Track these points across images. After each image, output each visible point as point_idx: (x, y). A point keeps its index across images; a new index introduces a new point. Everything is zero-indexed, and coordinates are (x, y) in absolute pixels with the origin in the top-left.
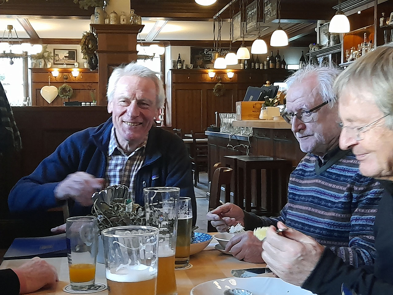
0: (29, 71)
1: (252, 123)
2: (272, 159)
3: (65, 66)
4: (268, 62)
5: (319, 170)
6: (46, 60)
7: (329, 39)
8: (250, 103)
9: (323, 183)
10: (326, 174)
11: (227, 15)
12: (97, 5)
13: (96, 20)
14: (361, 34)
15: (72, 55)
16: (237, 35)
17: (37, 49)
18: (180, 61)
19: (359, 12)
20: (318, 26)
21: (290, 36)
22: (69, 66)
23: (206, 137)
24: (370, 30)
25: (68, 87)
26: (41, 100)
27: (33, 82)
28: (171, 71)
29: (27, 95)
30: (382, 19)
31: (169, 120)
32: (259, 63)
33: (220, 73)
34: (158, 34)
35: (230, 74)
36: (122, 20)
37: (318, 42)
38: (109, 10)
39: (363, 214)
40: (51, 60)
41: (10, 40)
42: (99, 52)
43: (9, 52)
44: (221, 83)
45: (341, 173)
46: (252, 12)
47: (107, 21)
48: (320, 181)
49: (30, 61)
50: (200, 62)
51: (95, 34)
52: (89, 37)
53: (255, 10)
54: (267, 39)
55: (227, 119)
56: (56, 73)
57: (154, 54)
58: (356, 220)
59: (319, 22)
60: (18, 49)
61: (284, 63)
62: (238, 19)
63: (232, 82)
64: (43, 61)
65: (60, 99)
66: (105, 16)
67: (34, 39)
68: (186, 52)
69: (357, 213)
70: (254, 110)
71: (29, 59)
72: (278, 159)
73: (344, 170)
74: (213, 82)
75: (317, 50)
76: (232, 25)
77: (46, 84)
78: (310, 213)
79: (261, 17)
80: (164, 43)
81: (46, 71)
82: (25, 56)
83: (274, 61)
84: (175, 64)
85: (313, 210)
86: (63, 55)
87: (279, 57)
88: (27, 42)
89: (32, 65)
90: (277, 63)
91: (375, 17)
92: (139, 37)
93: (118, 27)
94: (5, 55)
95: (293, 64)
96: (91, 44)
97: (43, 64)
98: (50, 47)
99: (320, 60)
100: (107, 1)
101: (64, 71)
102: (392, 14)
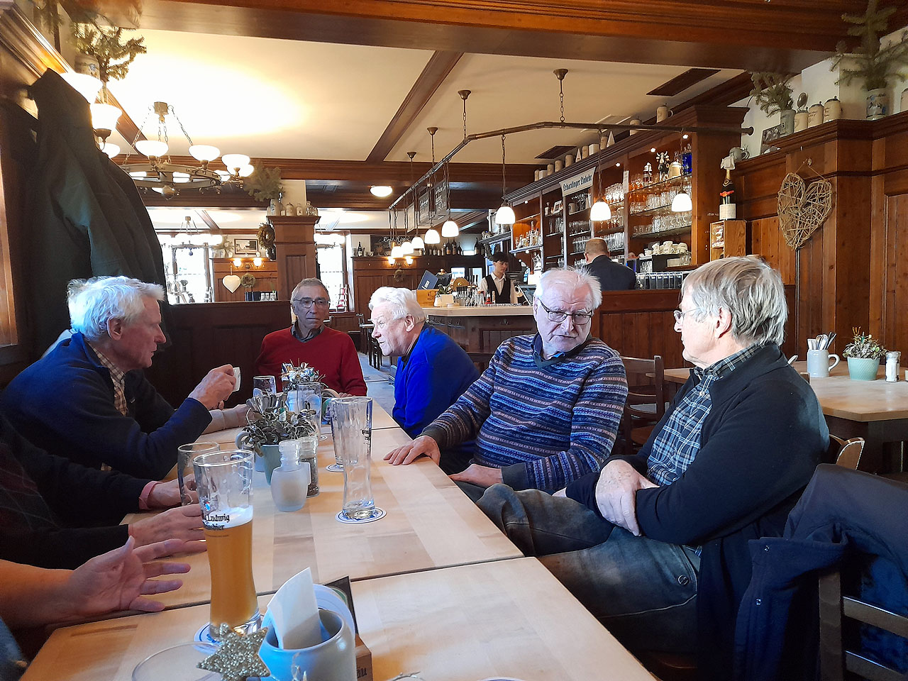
0: (211, 261)
3: (246, 256)
4: (445, 249)
6: (228, 251)
7: (500, 227)
8: (425, 291)
11: (400, 207)
12: (273, 197)
13: (272, 212)
14: (529, 222)
15: (253, 245)
16: (411, 226)
17: (217, 239)
18: (360, 249)
19: (526, 202)
20: (490, 215)
21: (460, 225)
22: (251, 256)
24: (536, 218)
25: (251, 276)
26: (224, 291)
27: (215, 272)
28: (352, 259)
29: (209, 285)
30: (547, 209)
31: (352, 306)
32: (436, 249)
33: (400, 260)
34: (337, 223)
35: (410, 261)
36: (298, 212)
37: (490, 230)
38: (285, 202)
40: (231, 250)
41: (189, 231)
42: (276, 243)
43: (188, 243)
44: (401, 269)
46: (425, 203)
47: (283, 213)
49: (210, 251)
50: (380, 249)
51: (272, 226)
52: (266, 229)
53: (427, 201)
54: (439, 228)
56: (238, 262)
59: (490, 211)
60: (198, 240)
61: (460, 250)
62: (412, 209)
63: (411, 268)
64: (224, 251)
65: (242, 288)
66: (281, 207)
67: (215, 230)
68: (366, 241)
70: (429, 297)
71: (210, 249)
74: (393, 269)
75: (489, 237)
76: (406, 215)
77: (228, 273)
79: (432, 207)
81: (227, 261)
82: (206, 247)
83: (451, 248)
84: (355, 251)
86: (244, 245)
87: (455, 243)
88: (207, 233)
89: (213, 256)
90: (454, 249)
91: (541, 207)
92: (316, 226)
93: (295, 219)
94: (184, 246)
95: (469, 250)
96: (267, 236)
97: (224, 254)
98: (231, 238)
99: (492, 247)
100: (283, 193)
101: (246, 261)
102: (556, 204)
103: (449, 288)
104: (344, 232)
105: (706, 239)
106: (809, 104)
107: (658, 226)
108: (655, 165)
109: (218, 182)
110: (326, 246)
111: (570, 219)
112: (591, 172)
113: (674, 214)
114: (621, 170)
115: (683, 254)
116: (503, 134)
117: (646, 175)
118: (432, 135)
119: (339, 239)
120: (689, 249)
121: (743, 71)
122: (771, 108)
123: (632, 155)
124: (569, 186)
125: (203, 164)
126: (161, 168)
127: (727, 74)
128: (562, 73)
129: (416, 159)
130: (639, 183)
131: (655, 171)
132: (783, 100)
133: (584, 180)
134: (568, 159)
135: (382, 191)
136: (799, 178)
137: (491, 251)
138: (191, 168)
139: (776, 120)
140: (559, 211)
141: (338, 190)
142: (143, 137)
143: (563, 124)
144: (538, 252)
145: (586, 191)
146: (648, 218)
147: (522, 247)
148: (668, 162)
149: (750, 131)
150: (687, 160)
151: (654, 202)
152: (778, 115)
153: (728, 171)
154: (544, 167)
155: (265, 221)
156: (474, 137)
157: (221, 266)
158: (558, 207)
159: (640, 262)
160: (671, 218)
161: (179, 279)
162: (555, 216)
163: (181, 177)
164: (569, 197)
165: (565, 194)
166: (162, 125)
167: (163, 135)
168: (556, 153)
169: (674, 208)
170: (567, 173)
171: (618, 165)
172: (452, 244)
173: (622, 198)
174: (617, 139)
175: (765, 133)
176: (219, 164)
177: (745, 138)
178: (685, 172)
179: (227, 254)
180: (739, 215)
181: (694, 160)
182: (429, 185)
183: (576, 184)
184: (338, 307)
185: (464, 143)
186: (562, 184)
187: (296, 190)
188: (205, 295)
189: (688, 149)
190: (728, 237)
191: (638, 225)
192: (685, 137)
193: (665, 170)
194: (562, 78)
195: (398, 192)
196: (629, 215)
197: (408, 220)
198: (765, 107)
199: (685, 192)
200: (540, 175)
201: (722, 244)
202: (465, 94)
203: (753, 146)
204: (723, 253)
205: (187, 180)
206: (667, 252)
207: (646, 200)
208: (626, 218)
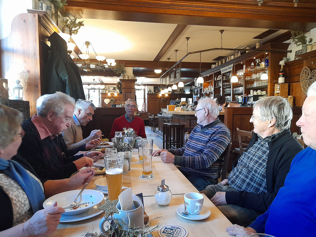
0: (100, 94)
1: (172, 112)
3: (112, 92)
4: (179, 91)
7: (199, 84)
8: (172, 105)
11: (164, 77)
12: (122, 73)
13: (121, 78)
14: (209, 83)
15: (114, 89)
16: (168, 83)
17: (103, 87)
18: (150, 91)
19: (208, 76)
20: (195, 80)
21: (184, 83)
23: (158, 116)
24: (212, 81)
25: (113, 99)
26: (104, 104)
27: (102, 98)
28: (147, 94)
29: (100, 102)
30: (215, 78)
31: (146, 110)
32: (176, 91)
33: (163, 95)
34: (143, 82)
35: (167, 95)
36: (130, 78)
37: (195, 85)
38: (126, 74)
40: (107, 90)
41: (94, 84)
42: (122, 88)
44: (164, 98)
46: (172, 75)
47: (125, 78)
48: (201, 134)
49: (101, 91)
50: (157, 91)
51: (121, 83)
52: (119, 83)
54: (177, 84)
55: (164, 110)
56: (109, 94)
59: (195, 78)
60: (97, 87)
61: (184, 92)
62: (168, 78)
63: (167, 98)
64: (105, 91)
65: (110, 103)
66: (124, 76)
67: (102, 83)
68: (152, 88)
70: (173, 108)
71: (100, 90)
72: (180, 124)
74: (161, 98)
75: (195, 87)
76: (166, 79)
77: (106, 98)
79: (175, 77)
81: (106, 94)
82: (99, 89)
83: (181, 91)
84: (148, 92)
86: (111, 89)
88: (100, 84)
91: (213, 77)
92: (136, 83)
93: (129, 80)
94: (92, 89)
95: (187, 92)
96: (119, 86)
97: (105, 92)
98: (107, 86)
99: (196, 91)
100: (125, 71)
101: (112, 94)
102: (219, 76)
103: (180, 105)
104: (145, 85)
105: (273, 90)
106: (313, 42)
107: (255, 85)
108: (255, 63)
109: (104, 68)
110: (139, 90)
111: (224, 82)
112: (232, 65)
113: (261, 81)
114: (243, 65)
115: (264, 95)
116: (200, 52)
117: (252, 67)
118: (176, 52)
119: (143, 87)
120: (267, 93)
121: (288, 30)
122: (298, 43)
123: (247, 59)
124: (223, 70)
125: (100, 62)
126: (86, 63)
127: (282, 31)
128: (222, 31)
129: (170, 60)
130: (249, 69)
131: (255, 65)
132: (303, 41)
133: (230, 68)
134: (224, 60)
135: (158, 71)
136: (308, 68)
138: (96, 63)
139: (300, 48)
140: (220, 79)
141: (143, 71)
142: (81, 53)
143: (222, 49)
144: (212, 93)
145: (230, 72)
146: (252, 82)
147: (206, 91)
148: (260, 62)
149: (291, 51)
150: (267, 61)
151: (254, 76)
152: (301, 46)
153: (282, 66)
154: (215, 64)
155: (119, 81)
156: (190, 53)
157: (104, 96)
158: (220, 77)
159: (249, 98)
160: (261, 82)
161: (90, 100)
162: (218, 81)
163: (93, 66)
164: (223, 74)
165: (222, 73)
166: (87, 49)
167: (88, 52)
168: (220, 58)
169: (261, 79)
170: (223, 66)
171: (242, 63)
172: (182, 90)
173: (243, 74)
174: (241, 54)
175: (296, 52)
176: (105, 62)
177: (289, 54)
178: (266, 66)
179: (106, 92)
180: (286, 81)
181: (269, 62)
182: (174, 69)
183: (226, 69)
184: (142, 110)
185: (187, 55)
186: (221, 69)
187: (129, 71)
188: (98, 105)
189: (268, 58)
190: (281, 89)
191: (248, 84)
192: (267, 53)
193: (259, 65)
194: (222, 33)
195: (163, 72)
196: (245, 81)
197: (167, 81)
198: (296, 43)
199: (265, 73)
200: (213, 66)
201: (279, 92)
202: (188, 38)
203: (292, 57)
204: (279, 95)
205: (94, 67)
206: (259, 94)
207: (252, 75)
208: (244, 82)
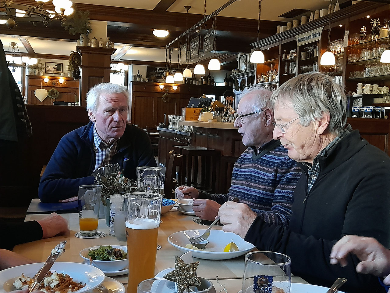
0: (26, 77)
1: (193, 123)
2: (206, 149)
3: (54, 75)
4: (202, 80)
5: (255, 158)
6: (40, 70)
7: (246, 66)
8: (192, 109)
9: (258, 166)
10: (260, 160)
12: (82, 32)
13: (81, 43)
14: (270, 64)
15: (59, 67)
16: (183, 60)
17: (34, 61)
18: (139, 76)
19: (268, 49)
20: (239, 57)
21: (221, 62)
22: (57, 75)
23: (158, 131)
24: (275, 62)
25: (56, 90)
26: (35, 99)
27: (29, 85)
28: (132, 83)
30: (284, 55)
32: (196, 80)
33: (168, 86)
34: (124, 55)
35: (175, 88)
36: (100, 45)
37: (238, 68)
38: (91, 36)
39: (283, 188)
40: (43, 70)
41: (13, 53)
42: (82, 66)
43: (12, 62)
44: (168, 93)
45: (270, 160)
46: (195, 44)
47: (89, 45)
48: (256, 165)
49: (27, 70)
50: (153, 77)
51: (80, 54)
52: (75, 56)
53: (197, 43)
54: (205, 63)
55: (174, 119)
56: (46, 80)
57: (121, 70)
58: (279, 192)
59: (240, 54)
61: (214, 82)
62: (185, 49)
63: (176, 93)
64: (37, 70)
65: (49, 99)
66: (87, 40)
67: (31, 54)
68: (143, 70)
69: (279, 188)
70: (194, 114)
71: (27, 68)
73: (273, 158)
74: (162, 92)
75: (237, 73)
76: (180, 52)
77: (39, 87)
78: (249, 186)
79: (201, 47)
80: (127, 62)
81: (40, 78)
82: (24, 66)
83: (206, 80)
84: (135, 78)
85: (251, 184)
86: (52, 67)
87: (210, 77)
89: (29, 73)
90: (209, 81)
91: (280, 53)
93: (97, 49)
95: (220, 83)
97: (37, 72)
98: (43, 61)
99: (240, 80)
100: (90, 30)
101: (52, 79)
102: (291, 51)
103: (210, 108)
107: (368, 73)
108: (369, 27)
111: (301, 63)
112: (320, 30)
113: (381, 64)
114: (343, 30)
115: (385, 95)
117: (361, 35)
123: (353, 19)
124: (301, 39)
125: (39, 5)
126: (9, 5)
129: (190, 12)
130: (356, 40)
131: (369, 32)
133: (315, 35)
134: (303, 19)
135: (161, 34)
137: (238, 84)
138: (30, 7)
140: (293, 57)
145: (315, 43)
146: (361, 66)
147: (263, 82)
148: (379, 26)
151: (366, 55)
154: (284, 24)
157: (34, 82)
158: (293, 54)
159: (353, 99)
160: (379, 68)
162: (290, 61)
164: (302, 48)
165: (299, 44)
168: (294, 14)
170: (302, 29)
171: (341, 26)
172: (210, 75)
173: (342, 50)
174: (341, 6)
182: (197, 31)
183: (308, 38)
186: (297, 37)
187: (100, 28)
191: (353, 70)
193: (377, 32)
195: (173, 35)
196: (347, 63)
200: (281, 29)
206: (374, 93)
207: (361, 53)
208: (345, 65)
